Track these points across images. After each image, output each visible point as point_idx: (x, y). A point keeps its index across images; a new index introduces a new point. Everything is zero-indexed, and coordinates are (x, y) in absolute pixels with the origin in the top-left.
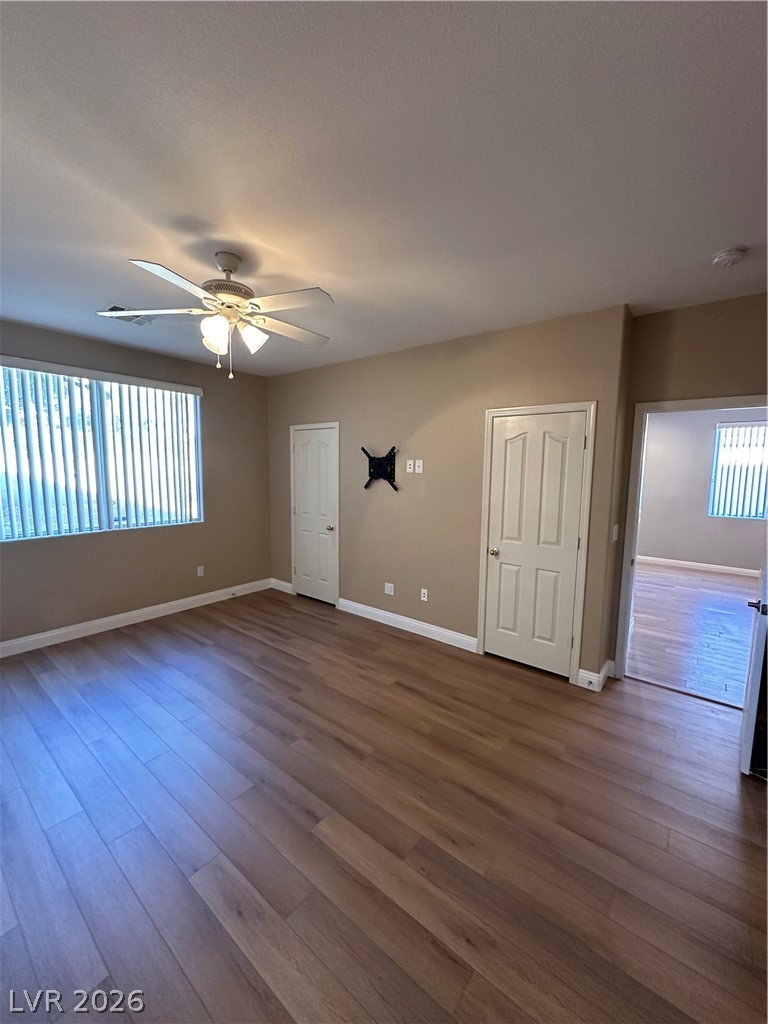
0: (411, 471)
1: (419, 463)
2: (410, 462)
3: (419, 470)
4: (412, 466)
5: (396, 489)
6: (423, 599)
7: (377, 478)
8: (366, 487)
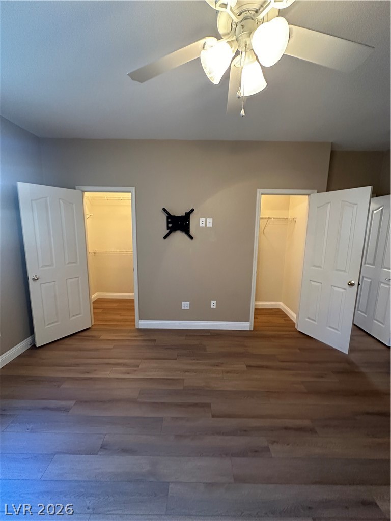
0: (204, 225)
1: (210, 221)
2: (202, 220)
3: (210, 225)
4: (204, 223)
5: (192, 238)
6: (212, 307)
7: (175, 231)
8: (165, 237)
